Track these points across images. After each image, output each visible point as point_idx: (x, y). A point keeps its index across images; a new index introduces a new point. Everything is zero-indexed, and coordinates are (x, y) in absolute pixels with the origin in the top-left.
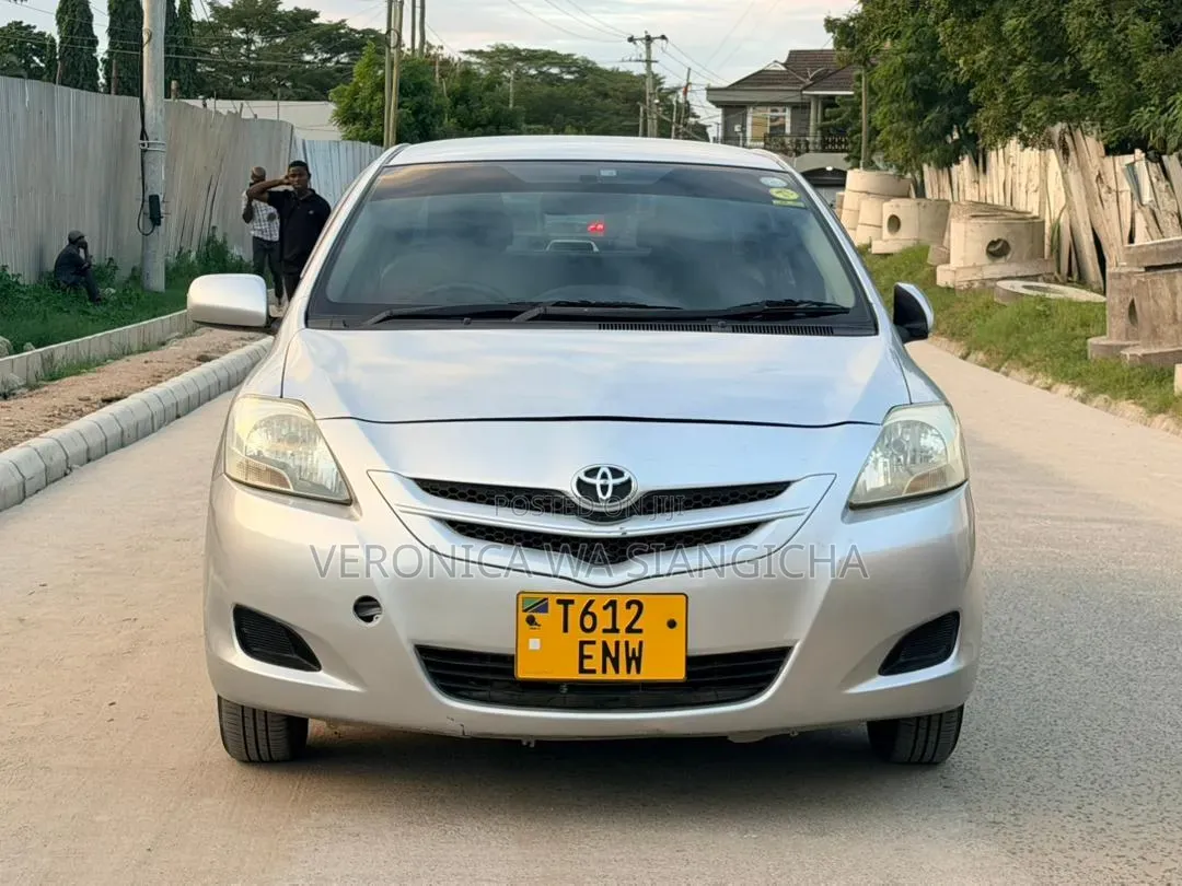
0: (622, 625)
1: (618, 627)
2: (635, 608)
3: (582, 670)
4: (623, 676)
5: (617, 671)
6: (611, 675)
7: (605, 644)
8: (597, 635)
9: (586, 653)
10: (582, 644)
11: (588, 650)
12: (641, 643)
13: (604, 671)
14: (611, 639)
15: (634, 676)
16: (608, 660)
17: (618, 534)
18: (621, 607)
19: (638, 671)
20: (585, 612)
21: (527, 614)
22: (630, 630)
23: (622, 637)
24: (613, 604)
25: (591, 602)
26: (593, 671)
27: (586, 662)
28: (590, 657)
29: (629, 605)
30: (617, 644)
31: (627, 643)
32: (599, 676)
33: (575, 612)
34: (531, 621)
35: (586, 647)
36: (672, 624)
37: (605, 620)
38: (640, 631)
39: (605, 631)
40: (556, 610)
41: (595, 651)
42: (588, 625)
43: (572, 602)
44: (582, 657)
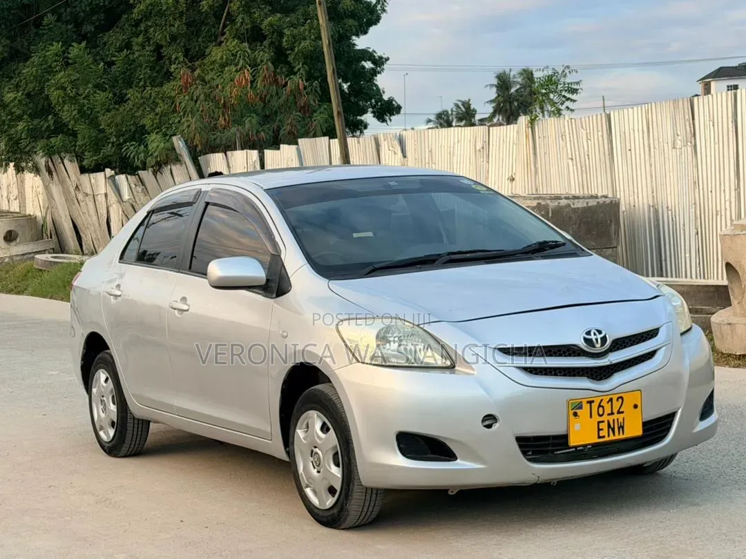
0: (615, 411)
1: (614, 411)
2: (620, 400)
3: (599, 437)
4: (617, 437)
5: (614, 435)
6: (612, 438)
7: (608, 422)
8: (605, 418)
9: (600, 428)
10: (599, 422)
11: (601, 426)
12: (624, 419)
13: (609, 436)
14: (611, 418)
15: (622, 436)
16: (610, 429)
17: (608, 363)
18: (614, 400)
19: (623, 434)
20: (600, 406)
21: (574, 411)
22: (619, 412)
23: (616, 416)
24: (611, 400)
25: (602, 400)
26: (604, 437)
27: (601, 432)
28: (602, 429)
29: (618, 400)
30: (614, 420)
31: (618, 419)
32: (607, 439)
33: (595, 406)
34: (575, 414)
35: (601, 424)
36: (636, 406)
37: (608, 410)
38: (623, 412)
39: (609, 414)
40: (586, 407)
41: (604, 426)
42: (601, 413)
43: (593, 401)
44: (599, 430)
